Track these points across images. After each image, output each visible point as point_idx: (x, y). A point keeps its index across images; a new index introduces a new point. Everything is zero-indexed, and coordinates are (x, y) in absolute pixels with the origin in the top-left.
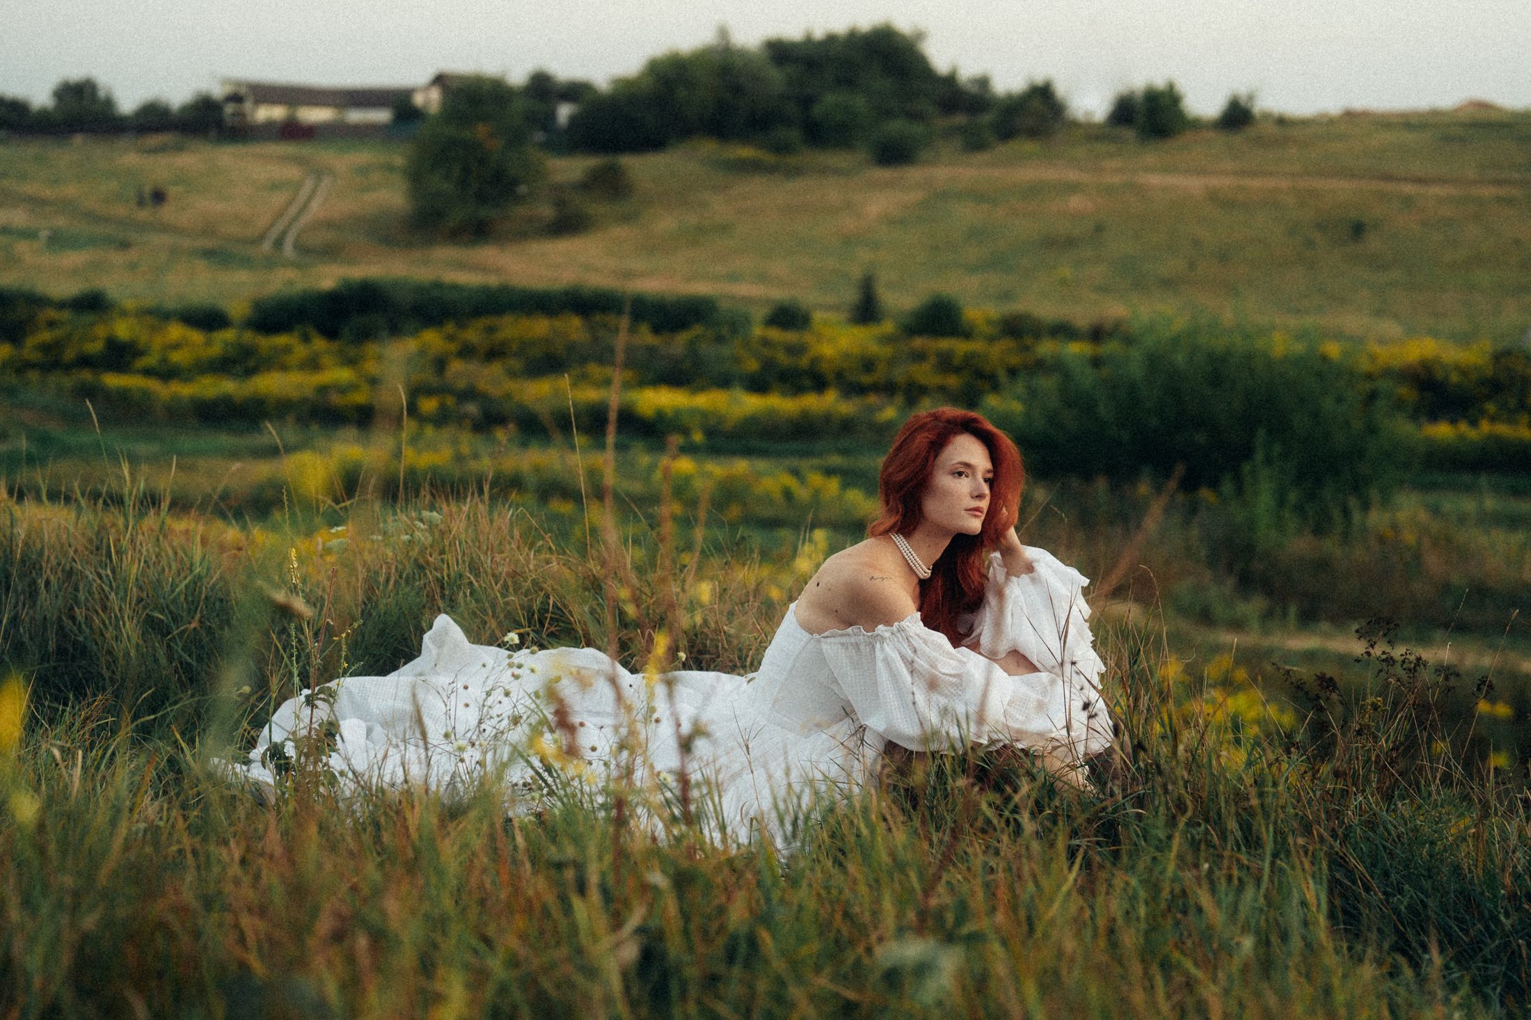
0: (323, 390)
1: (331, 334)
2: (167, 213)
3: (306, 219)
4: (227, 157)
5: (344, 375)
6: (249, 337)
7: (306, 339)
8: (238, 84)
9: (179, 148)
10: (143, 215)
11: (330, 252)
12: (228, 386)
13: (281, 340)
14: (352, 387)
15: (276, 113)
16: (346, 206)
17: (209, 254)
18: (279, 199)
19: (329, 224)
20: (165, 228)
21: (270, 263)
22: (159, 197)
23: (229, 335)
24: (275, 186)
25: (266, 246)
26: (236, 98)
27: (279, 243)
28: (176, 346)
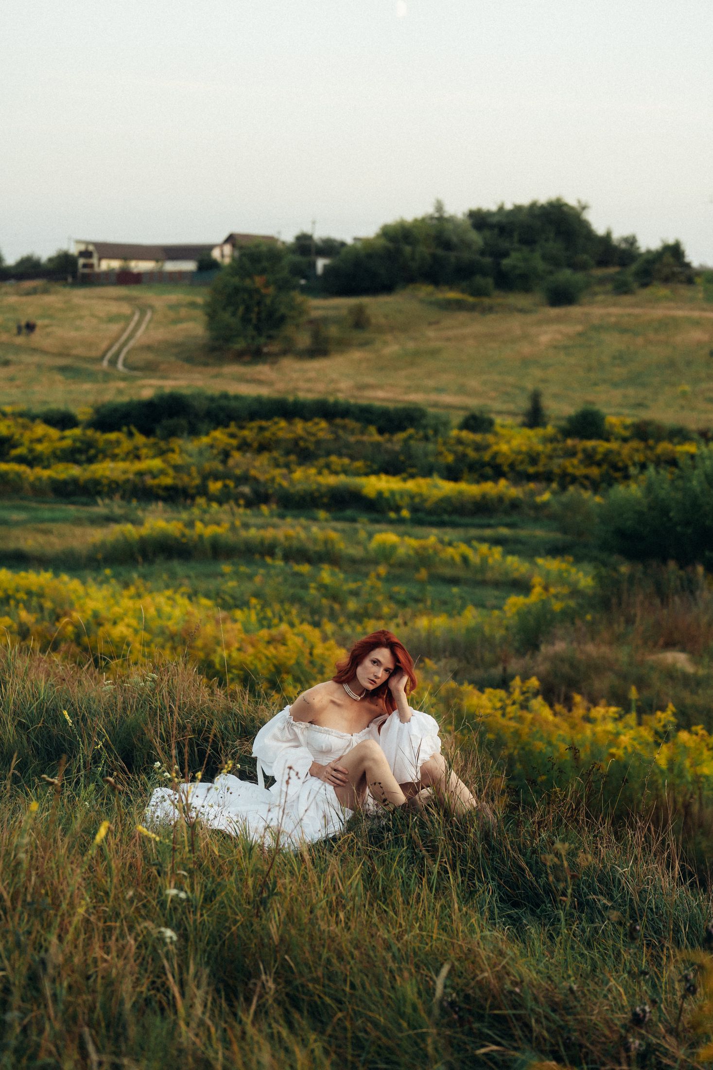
0: (140, 474)
1: (147, 432)
2: (37, 338)
3: (132, 343)
4: (79, 296)
5: (156, 463)
6: (90, 432)
7: (130, 435)
8: (87, 243)
9: (46, 291)
10: (20, 340)
11: (150, 369)
12: (75, 471)
13: (113, 436)
14: (162, 472)
15: (116, 264)
16: (159, 334)
17: (63, 369)
18: (115, 328)
19: (149, 348)
20: (35, 350)
21: (107, 377)
22: (31, 327)
23: (77, 431)
24: (111, 319)
25: (105, 363)
26: (86, 254)
27: (113, 362)
28: (39, 441)
